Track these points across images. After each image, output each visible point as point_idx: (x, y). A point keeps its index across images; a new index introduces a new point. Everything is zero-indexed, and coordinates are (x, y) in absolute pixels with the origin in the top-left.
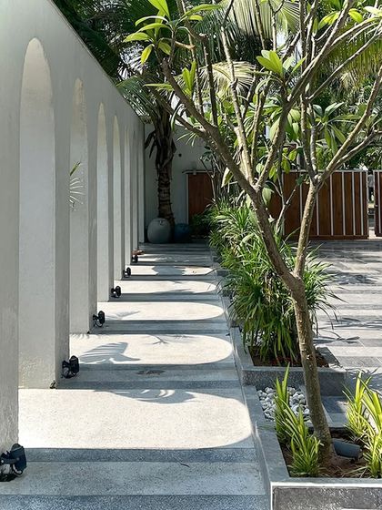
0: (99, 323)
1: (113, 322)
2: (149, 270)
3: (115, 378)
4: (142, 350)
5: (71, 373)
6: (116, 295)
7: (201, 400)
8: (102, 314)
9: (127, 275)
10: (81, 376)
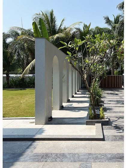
0: (69, 101)
1: (71, 101)
2: (80, 93)
3: (69, 109)
4: (75, 105)
5: (62, 108)
6: (73, 97)
7: (82, 111)
8: (69, 99)
9: (76, 94)
10: (64, 108)
